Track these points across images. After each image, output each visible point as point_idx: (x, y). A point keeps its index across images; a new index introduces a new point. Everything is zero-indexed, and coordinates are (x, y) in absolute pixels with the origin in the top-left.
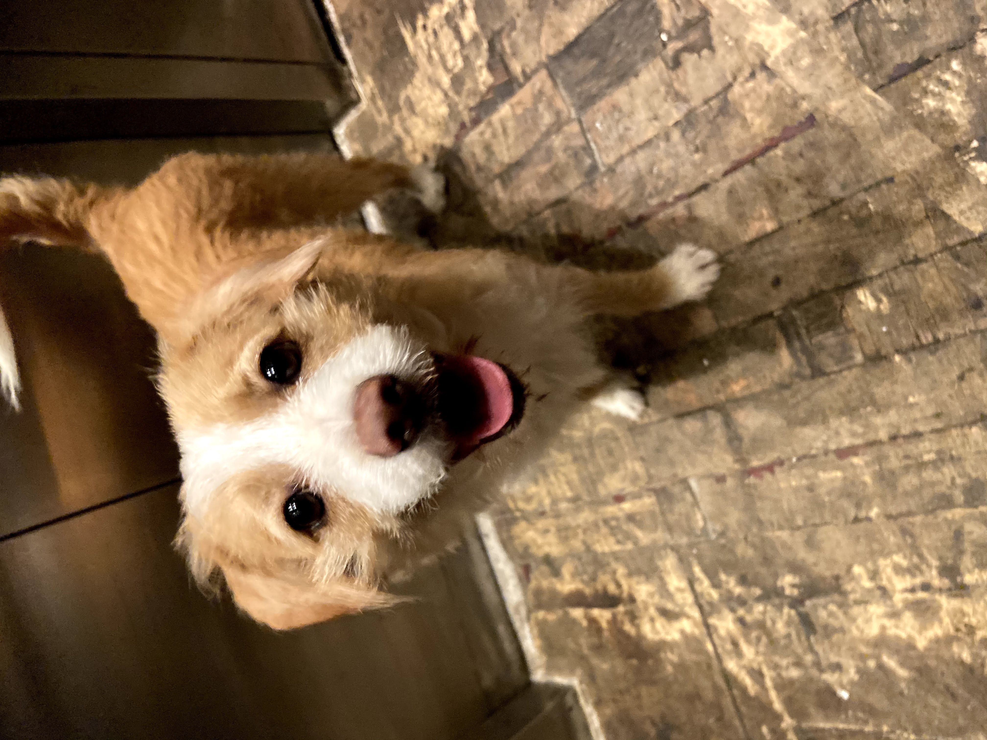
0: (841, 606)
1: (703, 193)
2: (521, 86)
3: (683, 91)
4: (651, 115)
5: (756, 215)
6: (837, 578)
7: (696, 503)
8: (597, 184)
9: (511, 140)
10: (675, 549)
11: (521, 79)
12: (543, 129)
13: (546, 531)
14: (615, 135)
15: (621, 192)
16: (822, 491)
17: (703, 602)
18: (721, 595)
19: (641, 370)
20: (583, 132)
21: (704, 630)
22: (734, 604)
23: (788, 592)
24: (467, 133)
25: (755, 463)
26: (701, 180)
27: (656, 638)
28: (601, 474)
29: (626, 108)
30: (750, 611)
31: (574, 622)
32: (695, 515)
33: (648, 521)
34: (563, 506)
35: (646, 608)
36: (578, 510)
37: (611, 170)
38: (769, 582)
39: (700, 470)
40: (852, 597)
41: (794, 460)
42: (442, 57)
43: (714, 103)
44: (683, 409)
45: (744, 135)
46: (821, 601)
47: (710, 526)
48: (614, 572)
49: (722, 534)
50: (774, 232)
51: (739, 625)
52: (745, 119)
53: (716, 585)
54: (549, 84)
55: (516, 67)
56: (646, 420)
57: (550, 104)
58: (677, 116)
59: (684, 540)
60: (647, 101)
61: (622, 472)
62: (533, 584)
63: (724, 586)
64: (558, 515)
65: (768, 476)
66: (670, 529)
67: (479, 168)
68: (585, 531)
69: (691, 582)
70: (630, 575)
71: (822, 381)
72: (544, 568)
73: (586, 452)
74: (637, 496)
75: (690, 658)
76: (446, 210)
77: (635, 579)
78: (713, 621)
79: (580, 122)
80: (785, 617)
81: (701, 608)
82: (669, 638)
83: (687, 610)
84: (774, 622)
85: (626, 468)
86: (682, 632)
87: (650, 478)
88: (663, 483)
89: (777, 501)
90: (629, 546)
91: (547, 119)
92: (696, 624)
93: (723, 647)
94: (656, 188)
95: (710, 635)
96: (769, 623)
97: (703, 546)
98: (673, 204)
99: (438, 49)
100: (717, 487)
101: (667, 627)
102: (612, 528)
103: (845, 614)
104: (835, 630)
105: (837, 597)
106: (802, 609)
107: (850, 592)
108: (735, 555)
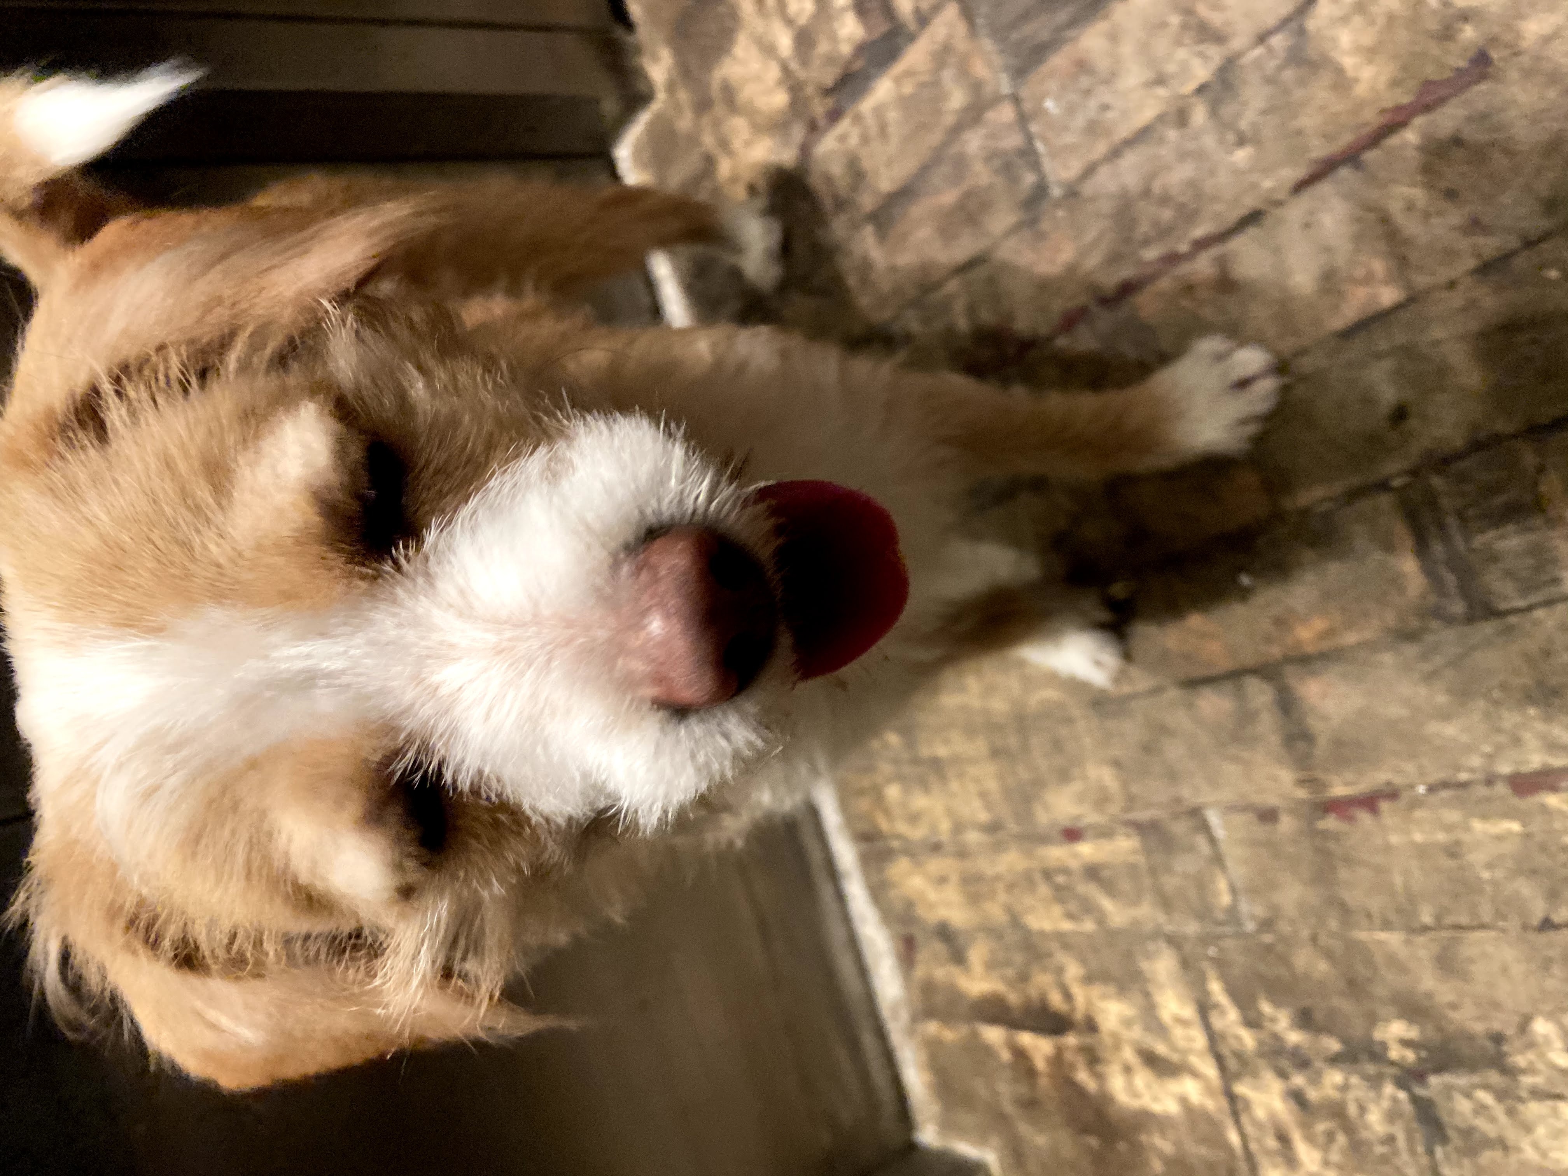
0: (1500, 1097)
1: (1251, 231)
2: (912, 38)
3: (1215, 18)
4: (1151, 75)
5: (1361, 274)
6: (1498, 1039)
7: (1218, 860)
8: (1046, 224)
9: (894, 145)
10: (1174, 941)
11: (912, 26)
12: (949, 120)
13: (942, 880)
14: (1080, 121)
15: (1090, 235)
16: (1477, 858)
17: (1225, 1051)
18: (1260, 1042)
19: (1119, 590)
20: (1023, 120)
21: (1224, 1103)
22: (1285, 1063)
23: (1394, 1053)
24: (820, 138)
25: (1339, 790)
26: (1249, 203)
27: (1134, 1104)
28: (1039, 784)
29: (1102, 65)
30: (1316, 1080)
31: (988, 1051)
32: (1215, 880)
33: (1125, 885)
34: (973, 837)
35: (1117, 1046)
36: (998, 847)
37: (1072, 193)
38: (1357, 1029)
39: (1227, 795)
40: (1526, 1082)
41: (1421, 789)
43: (1278, 41)
44: (1199, 672)
45: (1338, 106)
46: (1465, 1082)
47: (1245, 907)
48: (1060, 971)
49: (1267, 925)
50: (1397, 308)
51: (1292, 1104)
52: (1340, 71)
53: (1253, 1022)
54: (961, 29)
55: (904, 4)
56: (1126, 689)
57: (964, 72)
58: (1202, 72)
59: (1192, 928)
60: (1144, 49)
61: (1078, 785)
62: (920, 972)
63: (1268, 1025)
64: (962, 854)
65: (1364, 817)
66: (1166, 903)
67: (839, 204)
68: (1009, 888)
69: (1205, 1008)
70: (1089, 979)
71: (1488, 628)
72: (939, 947)
73: (1013, 741)
74: (1105, 833)
75: (1200, 1151)
76: (784, 286)
77: (1096, 990)
78: (1241, 1089)
79: (1016, 100)
80: (1386, 1104)
81: (1220, 1060)
82: (1157, 1108)
83: (1194, 1060)
84: (1362, 1110)
85: (1085, 778)
86: (1184, 1101)
87: (1131, 801)
88: (1153, 813)
89: (1380, 870)
90: (1089, 926)
91: (957, 99)
92: (1209, 1090)
93: (1259, 1141)
94: (1156, 225)
95: (1236, 1115)
96: (1352, 1110)
97: (1229, 944)
98: (1188, 257)
100: (1261, 831)
101: (1156, 1087)
102: (1058, 889)
103: (1511, 1113)
104: (1488, 1143)
105: (1494, 1077)
106: (1420, 1091)
107: (1523, 1071)
108: (1291, 969)
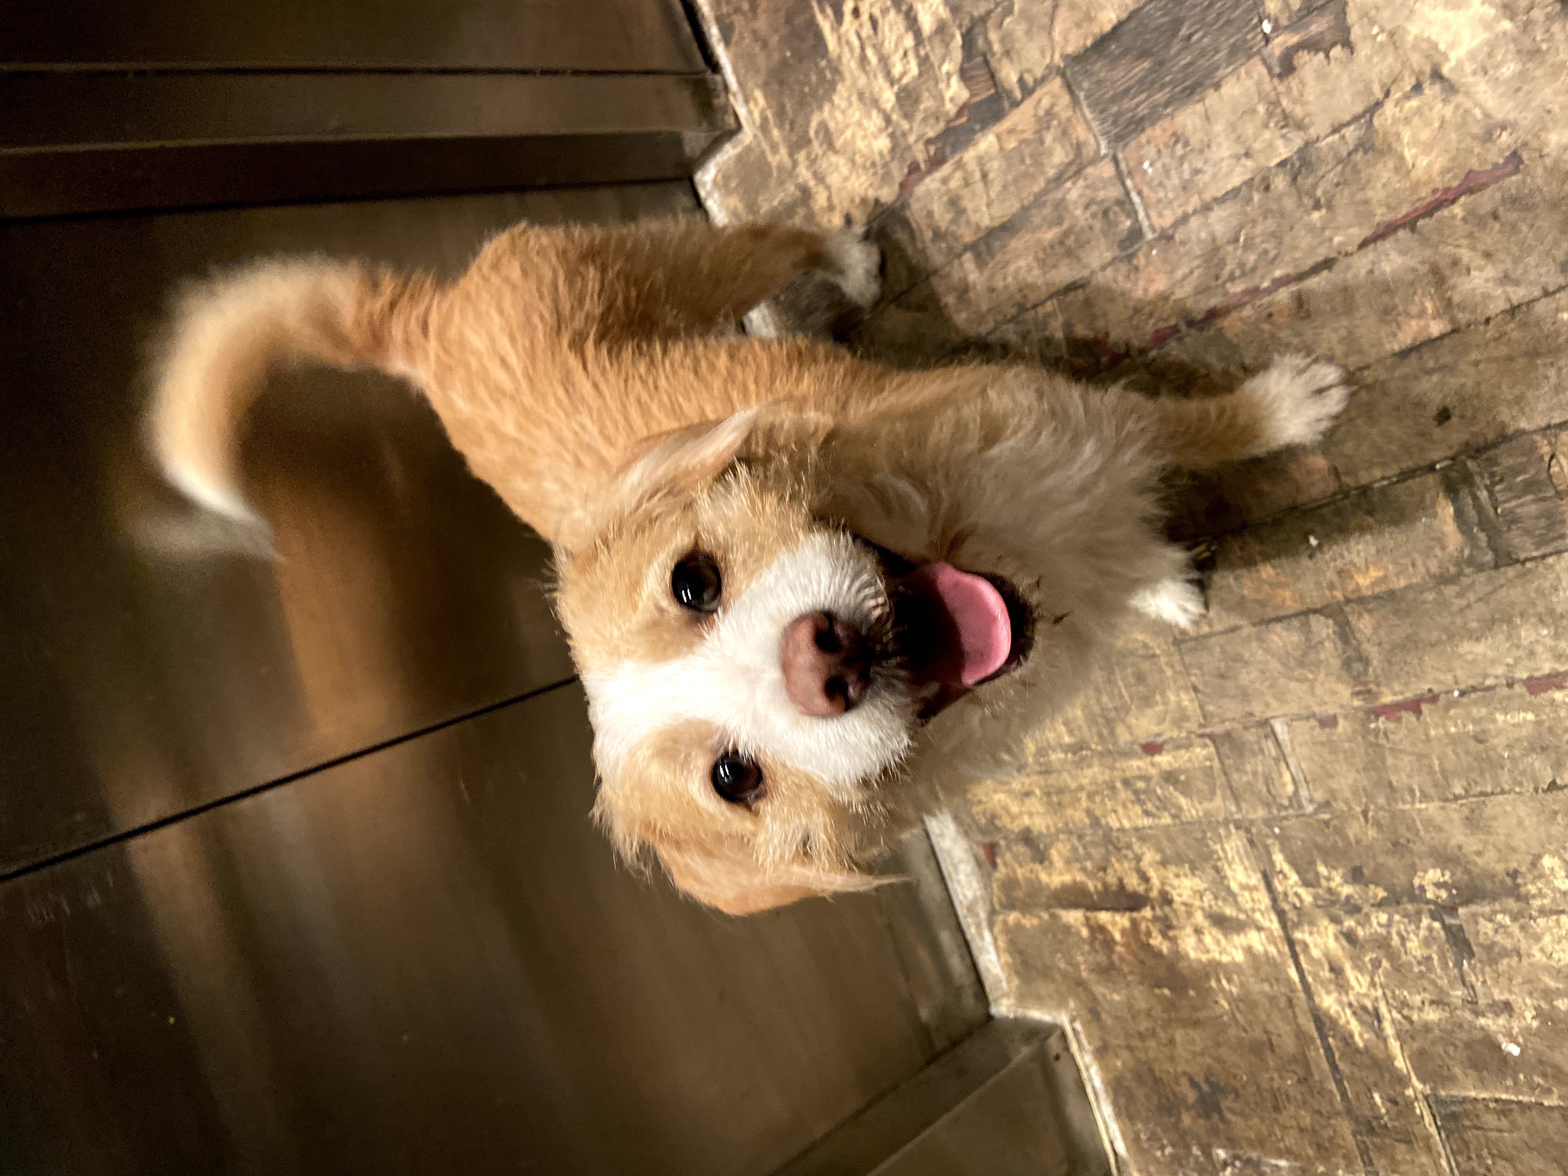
0: (1515, 918)
2: (1016, 104)
3: (1298, 112)
4: (1239, 149)
5: (1414, 310)
6: (1514, 874)
7: (1282, 758)
8: (1141, 260)
9: (995, 189)
10: (1243, 826)
11: (1018, 94)
12: (1051, 173)
13: (1028, 794)
14: (1175, 181)
15: (1182, 271)
16: (1499, 742)
17: (1284, 905)
18: (1316, 897)
19: (1201, 552)
20: (1120, 176)
21: (1286, 949)
22: (1337, 911)
23: (1430, 895)
24: (921, 179)
25: (1387, 699)
26: (1322, 254)
27: (1204, 958)
28: (1123, 710)
29: (1195, 140)
30: (1364, 921)
31: (1067, 929)
32: (1280, 775)
33: (1199, 784)
35: (1190, 914)
36: (1081, 764)
37: (1166, 237)
38: (1400, 880)
39: (1293, 708)
40: (1535, 904)
41: (1456, 693)
42: (884, 60)
43: (1351, 133)
44: (1270, 613)
45: (1398, 184)
46: (1487, 909)
47: (1304, 793)
48: (1138, 859)
49: (1326, 805)
50: (1442, 337)
51: (1344, 942)
52: (1402, 158)
53: (1310, 881)
54: (1064, 100)
55: (1009, 75)
56: (1206, 629)
57: (1065, 133)
58: (1284, 151)
59: (1261, 813)
60: (1233, 127)
61: (1159, 709)
62: (1002, 872)
63: (1324, 883)
64: (1046, 771)
65: (1409, 717)
66: (1236, 796)
67: (938, 235)
68: (1090, 796)
69: (1268, 876)
70: (1163, 863)
71: (1511, 572)
72: (1021, 849)
74: (1183, 745)
75: (1262, 988)
77: (1172, 870)
78: (1298, 935)
79: (1115, 161)
80: (1423, 933)
81: (1281, 915)
82: (1225, 959)
83: (1259, 917)
84: (1403, 940)
85: (1166, 703)
86: (1249, 950)
87: (1207, 718)
88: (1228, 725)
89: (1420, 756)
90: (1166, 820)
91: (1059, 156)
92: (1271, 939)
93: (1315, 974)
94: (1241, 265)
95: (1295, 957)
96: (1396, 941)
97: (1292, 823)
98: (1269, 291)
99: (878, 48)
100: (1321, 735)
101: (1223, 941)
102: (1136, 793)
103: (1523, 928)
104: (1506, 953)
105: (1511, 903)
106: (1449, 921)
107: (1534, 897)
108: (1345, 837)
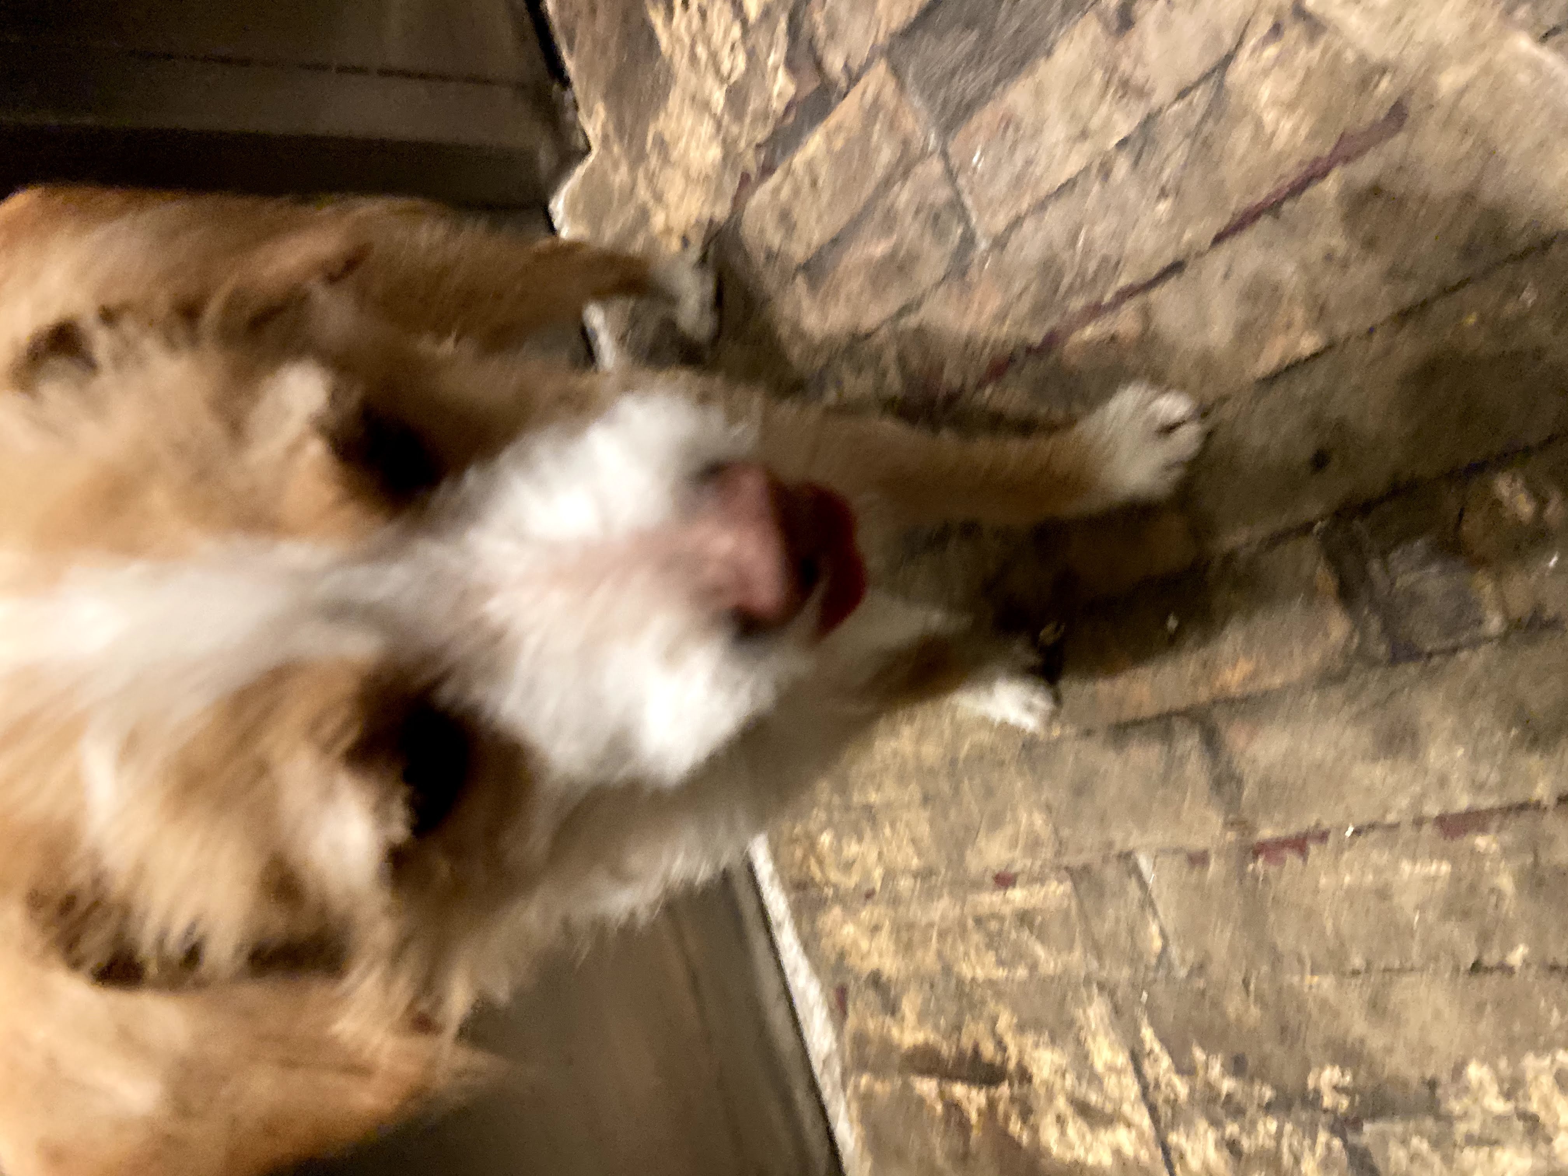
0: (1436, 1144)
1: (1172, 281)
2: (842, 96)
3: (1138, 75)
4: (1076, 131)
5: (1280, 321)
6: (1432, 1085)
7: (1148, 903)
8: (973, 275)
9: (825, 198)
10: (1106, 989)
11: (843, 83)
12: (880, 173)
13: (875, 929)
14: (1006, 174)
15: (1016, 288)
16: (1406, 900)
17: (1157, 1098)
18: (1192, 1091)
19: (1047, 634)
20: (950, 175)
21: (1160, 1156)
22: (1218, 1112)
23: (1328, 1100)
24: (753, 191)
25: (1266, 833)
26: (1171, 253)
27: (1068, 1157)
28: (972, 831)
29: (1028, 121)
30: (1250, 1129)
31: (921, 1102)
32: (1147, 925)
33: (1056, 930)
34: (905, 884)
35: (1051, 1097)
36: (930, 894)
37: (999, 244)
38: (1291, 1076)
39: (1158, 839)
40: (1461, 1129)
41: (1348, 832)
42: (713, 55)
43: (1199, 96)
44: (1126, 717)
45: (1257, 158)
46: (1396, 1127)
47: (1174, 951)
48: (994, 1020)
49: (1199, 970)
50: (1316, 356)
51: (1226, 1152)
52: (1260, 123)
53: (1185, 1069)
54: (890, 85)
55: (835, 62)
56: (1055, 733)
57: (892, 125)
58: (1124, 127)
59: (1125, 973)
60: (1067, 102)
61: (1009, 830)
62: (852, 1023)
63: (1201, 1073)
64: (894, 901)
65: (1292, 859)
66: (1097, 949)
67: (771, 257)
68: (942, 936)
69: (1137, 1056)
70: (1021, 1028)
71: (1412, 669)
72: (872, 997)
73: (945, 787)
74: (1037, 878)
77: (1029, 1039)
78: (1175, 1138)
79: (945, 155)
80: (1320, 1150)
81: (1152, 1109)
82: (1091, 1160)
83: (1127, 1109)
84: (1296, 1158)
85: (1017, 823)
86: (1117, 1153)
87: (1061, 847)
88: (1085, 858)
89: (1311, 914)
90: (1022, 972)
91: (886, 154)
92: (1143, 1141)
94: (1081, 275)
95: (1168, 1164)
96: (1287, 1158)
97: (1162, 989)
98: (1113, 306)
99: (707, 42)
100: (1191, 875)
101: (1089, 1137)
102: (990, 936)
103: (1445, 1159)
105: (1429, 1124)
106: (1354, 1139)
107: (1458, 1118)
108: (1223, 1015)
